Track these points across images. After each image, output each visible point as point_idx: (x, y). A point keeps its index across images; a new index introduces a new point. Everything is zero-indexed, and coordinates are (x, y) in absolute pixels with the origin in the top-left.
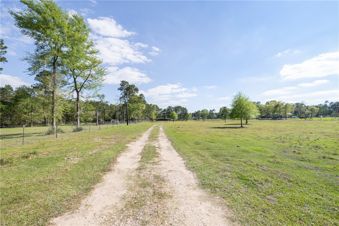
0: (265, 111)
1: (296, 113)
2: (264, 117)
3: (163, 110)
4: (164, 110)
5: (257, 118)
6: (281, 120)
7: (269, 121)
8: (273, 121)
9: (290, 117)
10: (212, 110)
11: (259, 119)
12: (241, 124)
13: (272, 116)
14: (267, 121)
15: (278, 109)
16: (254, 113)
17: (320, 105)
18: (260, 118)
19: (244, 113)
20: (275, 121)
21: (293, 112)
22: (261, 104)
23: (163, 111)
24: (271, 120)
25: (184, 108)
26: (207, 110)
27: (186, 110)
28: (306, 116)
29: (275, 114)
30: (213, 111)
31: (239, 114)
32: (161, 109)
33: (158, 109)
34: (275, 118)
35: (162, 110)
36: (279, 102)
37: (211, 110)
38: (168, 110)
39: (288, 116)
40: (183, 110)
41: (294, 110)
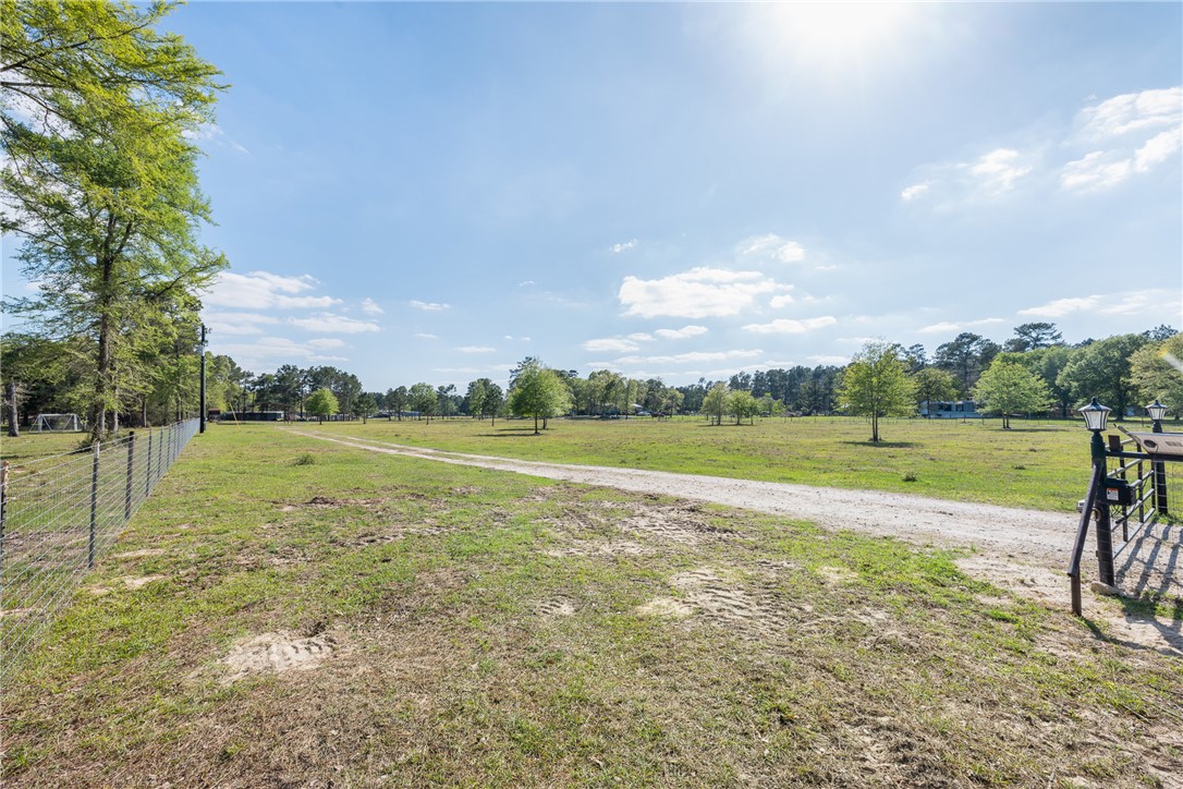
0: (585, 395)
1: (646, 405)
2: (582, 413)
3: (255, 378)
4: (263, 380)
5: (566, 415)
6: (616, 421)
7: (593, 421)
8: (601, 422)
9: (636, 412)
10: (446, 386)
11: (572, 419)
12: (536, 429)
13: (600, 411)
14: (587, 422)
15: (613, 393)
16: (561, 400)
17: (692, 386)
18: (574, 415)
19: (543, 405)
20: (605, 422)
21: (643, 401)
22: (579, 376)
23: (255, 384)
24: (597, 419)
25: (350, 375)
26: (428, 387)
27: (356, 381)
28: (667, 412)
29: (607, 404)
30: (449, 389)
31: (532, 406)
32: (250, 375)
33: (237, 374)
34: (607, 415)
35: (251, 379)
36: (616, 375)
37: (441, 388)
38: (282, 379)
39: (630, 411)
40: (346, 384)
41: (644, 396)
